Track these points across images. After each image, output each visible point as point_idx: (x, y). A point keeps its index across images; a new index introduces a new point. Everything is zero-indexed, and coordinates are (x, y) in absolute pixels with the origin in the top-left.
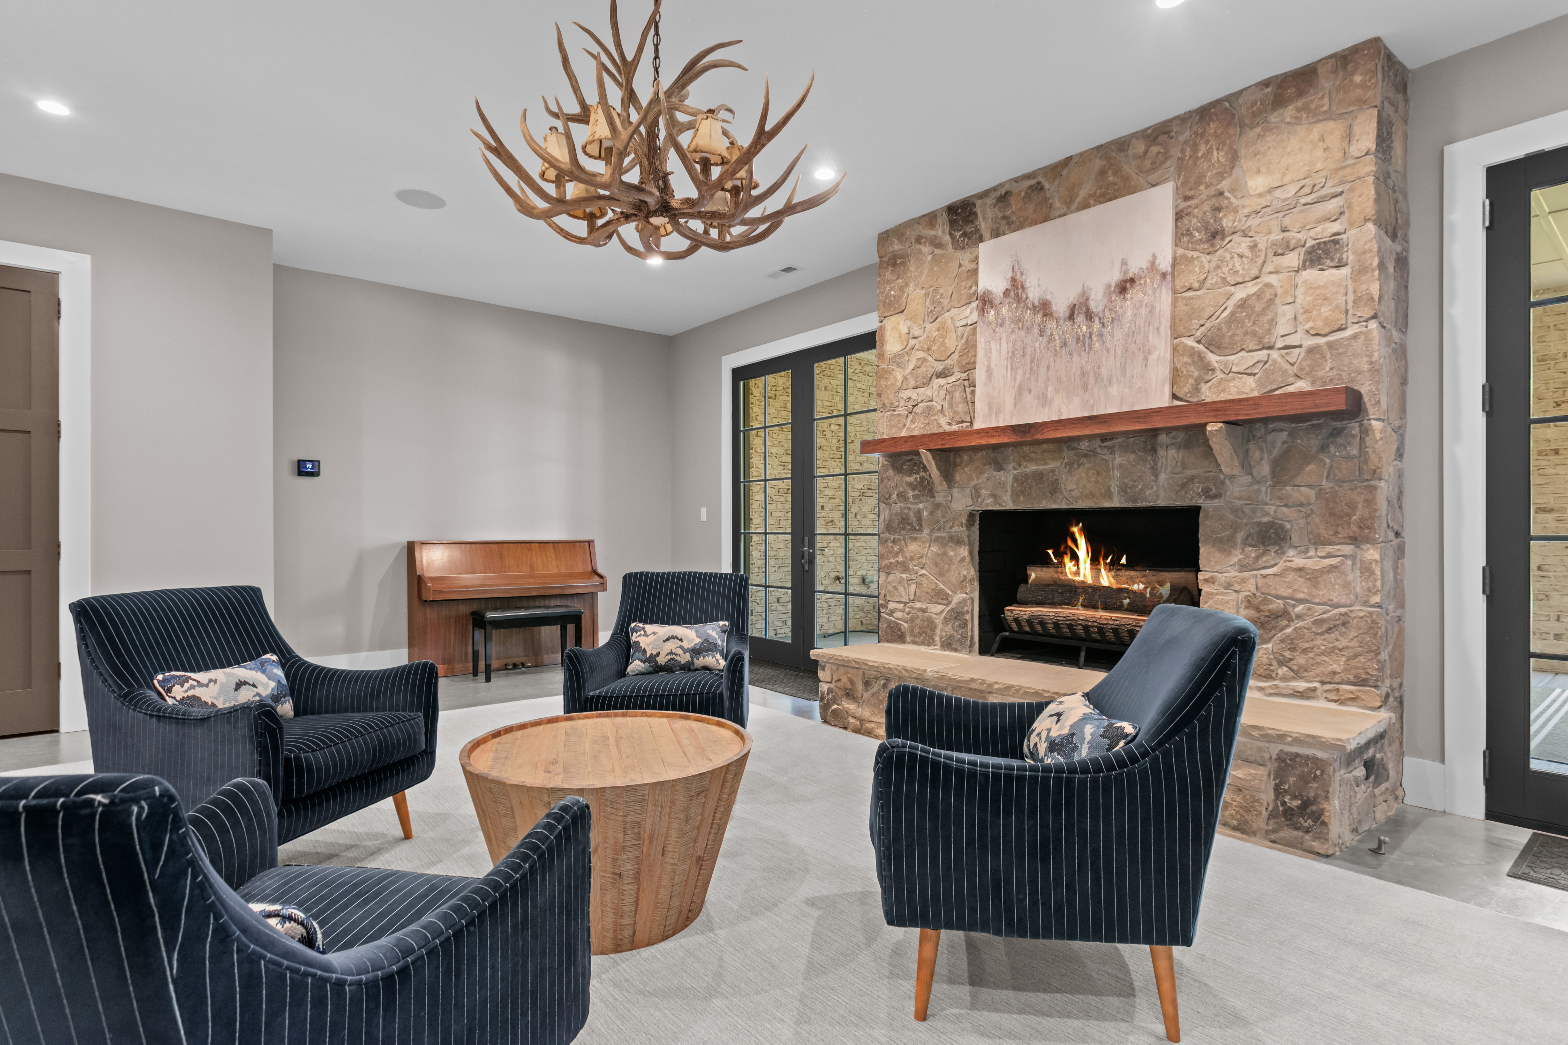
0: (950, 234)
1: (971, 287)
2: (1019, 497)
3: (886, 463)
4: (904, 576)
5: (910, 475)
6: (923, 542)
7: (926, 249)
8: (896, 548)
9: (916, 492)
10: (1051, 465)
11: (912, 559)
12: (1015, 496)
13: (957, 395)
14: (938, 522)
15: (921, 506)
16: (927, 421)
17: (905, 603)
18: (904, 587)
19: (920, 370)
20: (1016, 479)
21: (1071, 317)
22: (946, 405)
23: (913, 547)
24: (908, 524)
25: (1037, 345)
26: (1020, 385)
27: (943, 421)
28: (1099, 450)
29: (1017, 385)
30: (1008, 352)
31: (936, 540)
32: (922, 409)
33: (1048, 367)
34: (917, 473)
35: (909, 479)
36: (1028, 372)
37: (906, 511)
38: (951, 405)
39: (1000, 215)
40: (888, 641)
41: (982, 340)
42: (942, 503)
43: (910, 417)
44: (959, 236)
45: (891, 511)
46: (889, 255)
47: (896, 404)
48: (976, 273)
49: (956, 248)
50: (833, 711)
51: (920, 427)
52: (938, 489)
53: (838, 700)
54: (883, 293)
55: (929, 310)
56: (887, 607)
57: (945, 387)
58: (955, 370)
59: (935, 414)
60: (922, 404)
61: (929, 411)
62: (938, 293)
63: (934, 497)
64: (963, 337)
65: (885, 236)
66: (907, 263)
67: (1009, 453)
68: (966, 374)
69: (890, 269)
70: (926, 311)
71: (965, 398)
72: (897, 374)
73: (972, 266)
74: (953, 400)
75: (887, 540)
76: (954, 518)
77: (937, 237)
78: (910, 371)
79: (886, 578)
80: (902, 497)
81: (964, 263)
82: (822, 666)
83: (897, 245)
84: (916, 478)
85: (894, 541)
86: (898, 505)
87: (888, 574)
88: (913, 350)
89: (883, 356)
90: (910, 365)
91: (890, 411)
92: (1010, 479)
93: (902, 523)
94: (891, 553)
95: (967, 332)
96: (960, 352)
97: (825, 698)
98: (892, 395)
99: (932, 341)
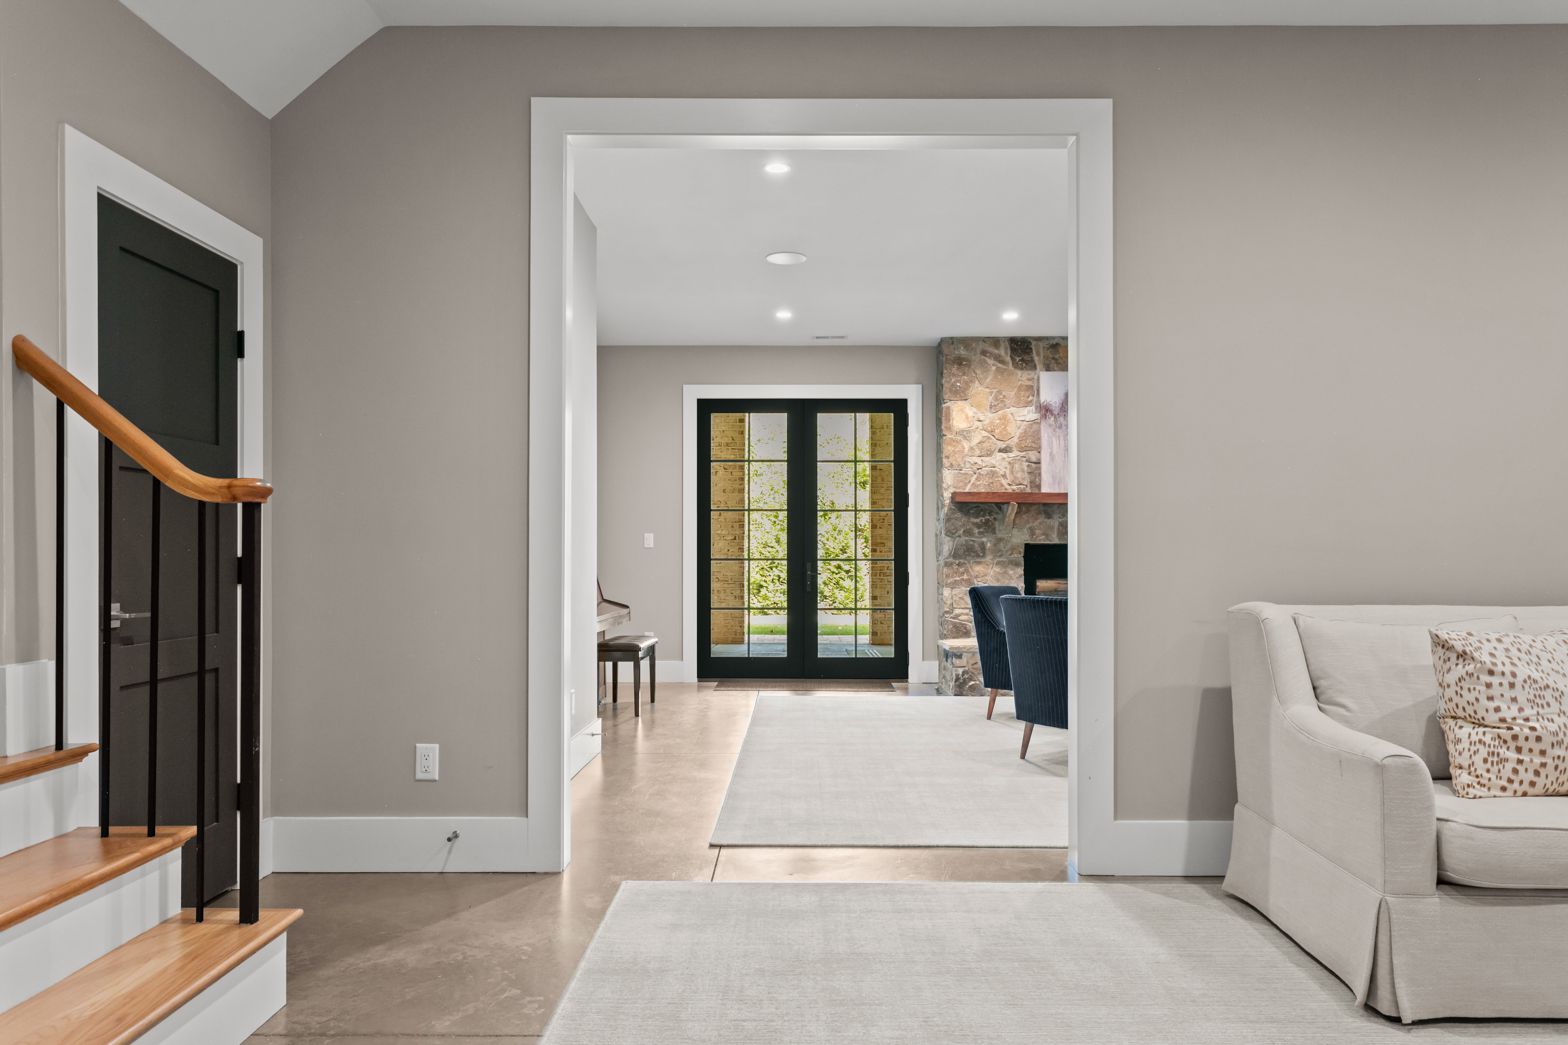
0: (1011, 357)
1: (1029, 397)
3: (953, 507)
5: (977, 518)
6: (987, 565)
7: (991, 361)
8: (961, 570)
9: (982, 530)
11: (977, 577)
12: (1060, 535)
13: (1017, 466)
14: (1000, 551)
15: (984, 539)
16: (991, 481)
19: (984, 445)
20: (1061, 524)
22: (1008, 472)
23: (978, 569)
24: (973, 552)
27: (1004, 482)
31: (998, 563)
32: (986, 472)
34: (983, 516)
35: (978, 520)
37: (971, 543)
38: (1012, 472)
39: (1048, 358)
40: (954, 638)
41: (1046, 435)
42: (1004, 538)
43: (975, 476)
44: (1019, 361)
45: (956, 542)
46: (954, 355)
47: (963, 465)
48: (1033, 389)
49: (1016, 368)
50: (970, 686)
51: (985, 485)
52: (1001, 528)
53: (975, 678)
54: (949, 382)
55: (993, 404)
56: (952, 613)
57: (1007, 459)
58: (1014, 449)
59: (998, 477)
60: (986, 469)
61: (993, 474)
62: (1001, 394)
63: (995, 534)
64: (1021, 428)
65: (950, 340)
66: (973, 367)
67: (1056, 508)
68: (1024, 453)
69: (956, 366)
70: (989, 404)
71: (1023, 469)
72: (965, 444)
73: (1030, 383)
74: (1014, 469)
75: (951, 564)
76: (1013, 549)
77: (1000, 356)
78: (975, 444)
79: (951, 591)
80: (968, 533)
81: (1023, 379)
82: (958, 655)
83: (963, 351)
84: (982, 520)
85: (959, 565)
86: (964, 539)
87: (952, 588)
88: (978, 429)
89: (949, 428)
90: (976, 440)
91: (957, 469)
92: (1057, 524)
93: (967, 551)
94: (956, 573)
95: (1025, 425)
96: (1019, 438)
97: (960, 679)
98: (960, 459)
99: (994, 426)
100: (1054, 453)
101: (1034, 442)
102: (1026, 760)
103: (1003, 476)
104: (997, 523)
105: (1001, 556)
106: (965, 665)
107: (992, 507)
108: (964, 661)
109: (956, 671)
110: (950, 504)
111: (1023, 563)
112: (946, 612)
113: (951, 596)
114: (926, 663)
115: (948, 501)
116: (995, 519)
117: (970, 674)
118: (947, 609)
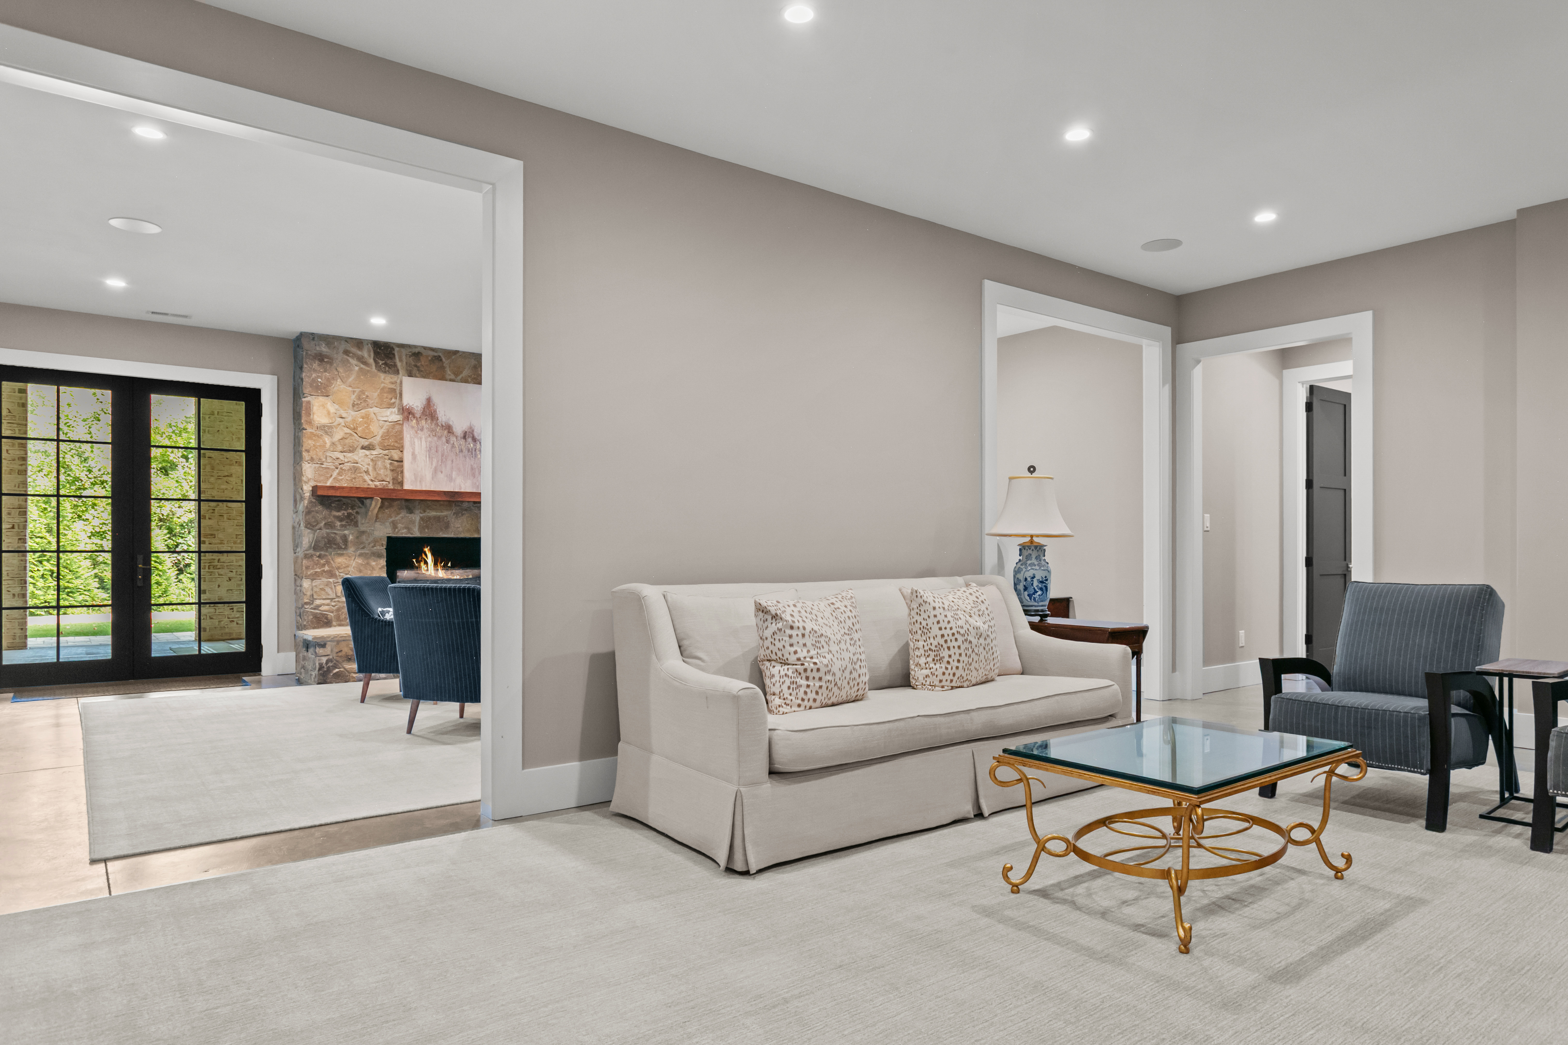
0: (374, 360)
1: (391, 399)
2: (425, 530)
3: (314, 500)
4: (331, 580)
5: (338, 511)
6: (349, 557)
7: (354, 362)
8: (322, 561)
9: (344, 523)
10: (445, 513)
11: (338, 568)
12: (421, 528)
13: (379, 463)
14: (362, 543)
15: (346, 532)
16: (353, 476)
17: (332, 599)
18: (331, 588)
19: (347, 441)
20: (422, 519)
21: (465, 437)
22: (370, 469)
23: (340, 560)
24: (334, 544)
25: (445, 447)
26: (435, 467)
27: (367, 478)
28: (472, 507)
29: (433, 467)
30: (427, 447)
31: (361, 555)
32: (348, 468)
33: (452, 461)
34: (345, 510)
35: (340, 514)
36: (440, 461)
37: (332, 535)
38: (375, 469)
39: (413, 363)
40: (314, 628)
41: (408, 436)
42: (366, 531)
43: (337, 471)
44: (382, 364)
45: (316, 535)
46: (315, 352)
47: (324, 460)
48: (396, 392)
49: (379, 370)
50: (338, 673)
51: (347, 480)
52: (363, 521)
53: (340, 665)
54: (309, 377)
55: (355, 403)
56: (312, 604)
57: (369, 456)
58: (377, 447)
59: (361, 473)
60: (349, 464)
61: (355, 470)
62: (364, 394)
63: (357, 526)
64: (384, 428)
65: (311, 336)
66: (335, 365)
67: (417, 504)
68: (387, 451)
69: (317, 362)
70: (352, 402)
71: (385, 466)
72: (326, 439)
73: (393, 386)
74: (377, 466)
75: (312, 556)
76: (376, 541)
77: (363, 357)
78: (337, 440)
79: (312, 583)
80: (329, 525)
81: (386, 381)
82: (321, 645)
83: (324, 348)
84: (344, 513)
85: (319, 556)
86: (325, 531)
87: (313, 580)
88: (340, 426)
89: (310, 423)
90: (338, 436)
91: (317, 463)
92: (418, 519)
93: (328, 543)
94: (317, 565)
95: (387, 425)
96: (382, 437)
97: (324, 667)
98: (321, 453)
99: (357, 424)
100: (416, 453)
101: (396, 442)
102: (413, 735)
103: (366, 472)
104: (359, 517)
105: (363, 548)
106: (329, 653)
107: (354, 501)
108: (328, 650)
109: (319, 660)
110: (311, 497)
111: (385, 555)
112: (306, 603)
113: (311, 587)
114: (282, 654)
115: (308, 494)
116: (357, 513)
117: (335, 662)
118: (307, 601)
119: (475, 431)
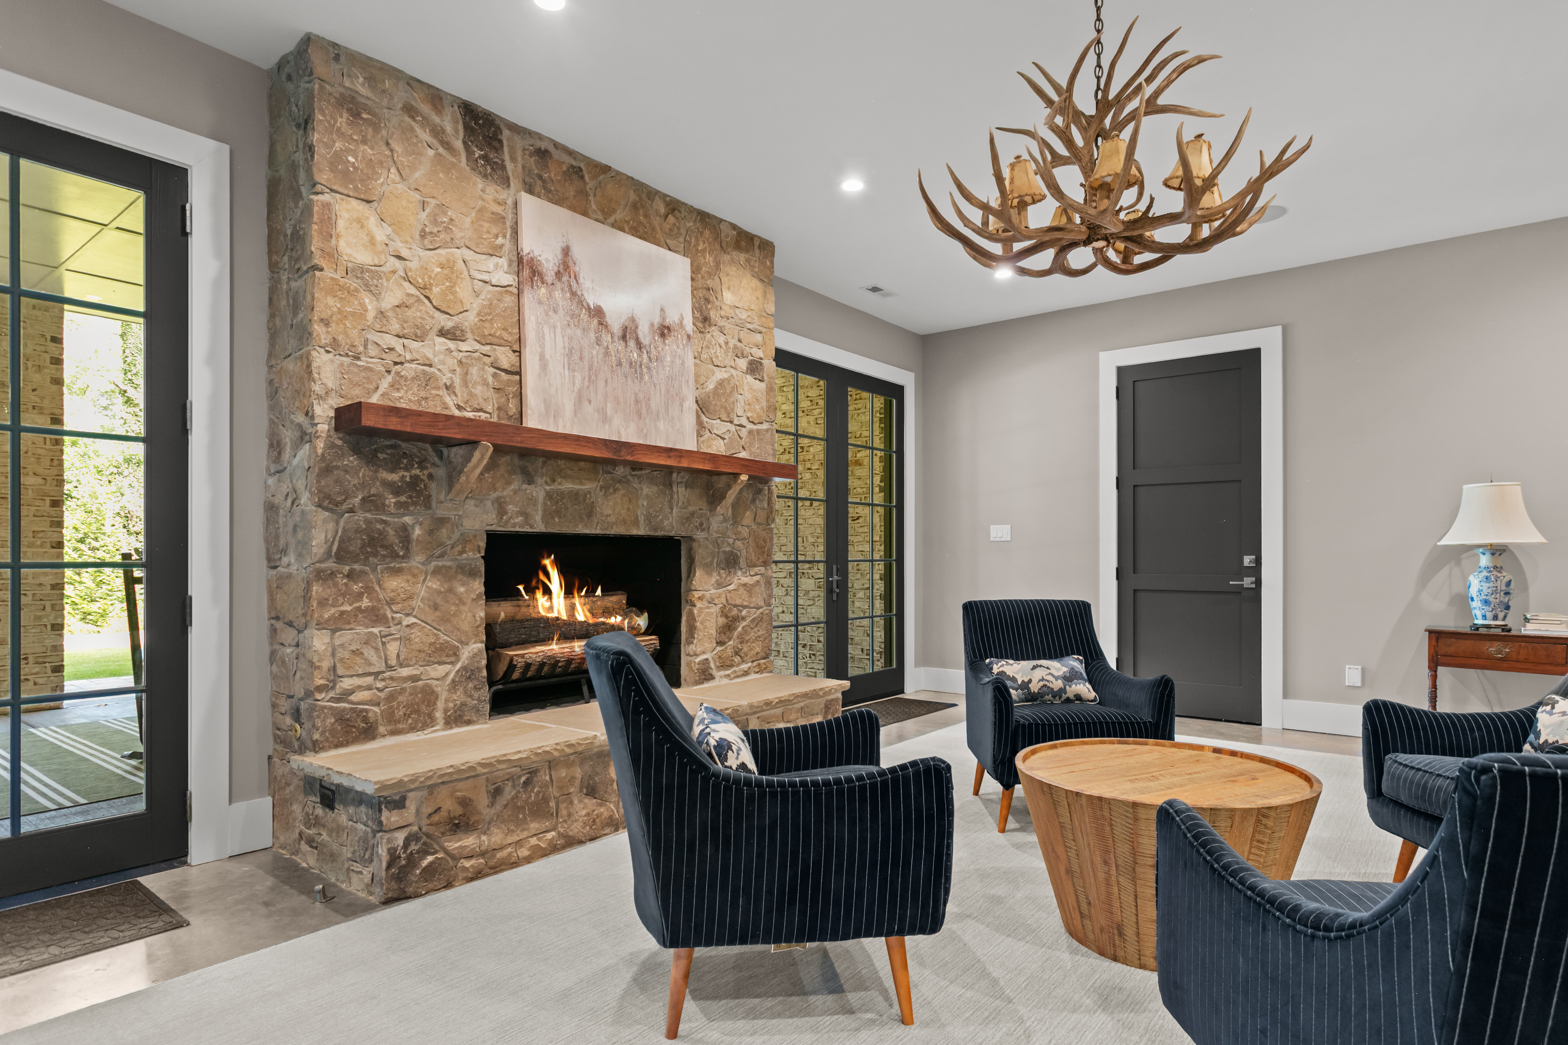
0: (465, 143)
1: (499, 236)
2: (553, 518)
3: (339, 443)
4: (376, 630)
5: (393, 471)
6: (414, 576)
7: (425, 136)
8: (356, 588)
9: (403, 499)
10: (585, 487)
11: (391, 602)
12: (548, 516)
13: (474, 371)
14: (441, 544)
15: (407, 519)
16: (423, 394)
17: (376, 674)
18: (377, 649)
19: (409, 313)
20: (549, 495)
21: (624, 337)
22: (456, 380)
23: (394, 584)
24: (382, 546)
25: (594, 352)
26: (580, 391)
27: (449, 400)
29: (576, 390)
30: (564, 347)
31: (437, 572)
32: (413, 373)
33: (606, 381)
34: (406, 469)
35: (394, 477)
36: (587, 379)
37: (378, 526)
38: (465, 383)
39: (536, 172)
40: (337, 746)
41: (533, 318)
42: (449, 519)
43: (389, 378)
44: (481, 157)
45: (342, 524)
46: (341, 90)
47: (361, 349)
48: (505, 223)
49: (473, 169)
50: (425, 870)
51: (410, 400)
52: (442, 497)
53: (435, 846)
54: (329, 146)
55: (427, 230)
56: (333, 688)
57: (455, 354)
58: (469, 335)
59: (438, 388)
60: (413, 366)
61: (427, 380)
62: (445, 213)
63: (430, 508)
64: (482, 296)
65: (331, 49)
66: (384, 132)
67: (540, 464)
68: (488, 347)
69: (345, 115)
70: (420, 227)
71: (485, 380)
72: (367, 301)
73: (499, 209)
74: (469, 377)
75: (333, 575)
76: (465, 540)
77: (443, 131)
78: (389, 306)
79: (332, 638)
80: (371, 503)
81: (485, 197)
82: (395, 801)
83: (363, 85)
84: (403, 477)
85: (350, 576)
86: (361, 517)
87: (334, 631)
88: (396, 276)
89: (333, 255)
90: (390, 300)
91: (347, 355)
92: (541, 495)
93: (369, 545)
94: (344, 595)
95: (489, 292)
96: (479, 314)
97: (399, 857)
98: (355, 332)
99: (430, 277)
100: (547, 356)
101: (505, 329)
103: (447, 388)
104: (433, 486)
105: (441, 556)
106: (412, 819)
107: (425, 450)
108: (409, 813)
109: (389, 841)
110: (332, 433)
111: (483, 569)
112: (319, 689)
113: (330, 649)
114: (239, 806)
115: (326, 427)
116: (431, 477)
117: (424, 839)
118: (322, 682)
119: (640, 327)
